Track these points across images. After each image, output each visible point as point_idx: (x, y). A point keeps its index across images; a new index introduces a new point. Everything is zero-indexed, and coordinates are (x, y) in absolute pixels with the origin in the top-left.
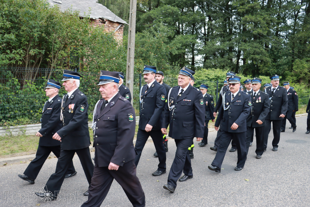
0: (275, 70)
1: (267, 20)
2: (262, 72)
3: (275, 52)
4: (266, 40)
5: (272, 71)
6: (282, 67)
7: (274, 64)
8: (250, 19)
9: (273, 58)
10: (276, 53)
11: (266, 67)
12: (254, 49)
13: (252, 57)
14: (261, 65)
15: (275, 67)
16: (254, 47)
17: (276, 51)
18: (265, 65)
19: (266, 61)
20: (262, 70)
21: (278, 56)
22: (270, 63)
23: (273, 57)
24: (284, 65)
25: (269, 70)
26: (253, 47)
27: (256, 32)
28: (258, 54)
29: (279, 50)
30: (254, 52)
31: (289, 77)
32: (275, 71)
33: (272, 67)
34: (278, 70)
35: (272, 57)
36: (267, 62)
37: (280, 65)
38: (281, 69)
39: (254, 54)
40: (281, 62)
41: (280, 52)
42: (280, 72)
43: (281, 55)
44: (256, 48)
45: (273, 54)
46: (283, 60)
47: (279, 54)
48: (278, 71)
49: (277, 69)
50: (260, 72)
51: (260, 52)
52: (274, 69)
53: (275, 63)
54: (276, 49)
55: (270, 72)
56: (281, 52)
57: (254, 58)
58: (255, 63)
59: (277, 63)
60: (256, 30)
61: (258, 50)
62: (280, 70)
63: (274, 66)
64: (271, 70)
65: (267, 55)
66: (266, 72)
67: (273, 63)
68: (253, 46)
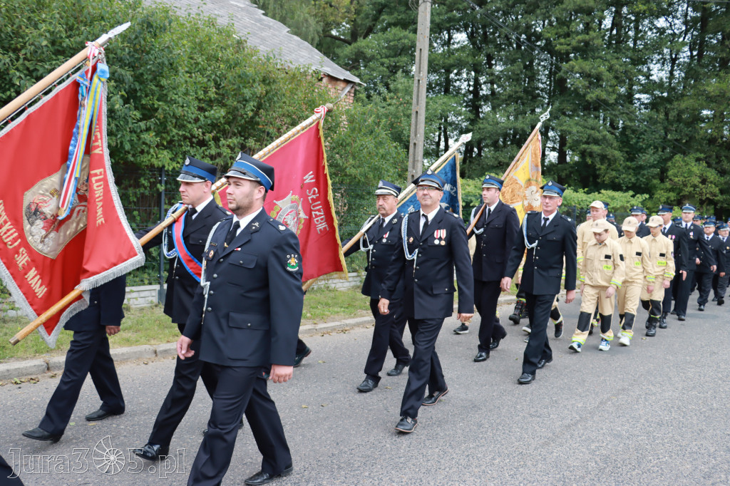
0: (630, 176)
1: (616, 71)
2: (604, 181)
3: (632, 138)
4: (614, 113)
5: (624, 178)
6: (645, 172)
7: (629, 164)
8: (581, 68)
9: (627, 152)
10: (634, 141)
11: (612, 170)
12: (589, 132)
13: (584, 148)
14: (602, 167)
15: (631, 171)
16: (588, 128)
17: (633, 136)
18: (609, 165)
19: (612, 159)
20: (604, 177)
21: (638, 147)
22: (622, 162)
23: (628, 150)
24: (650, 167)
25: (617, 178)
26: (586, 127)
27: (593, 96)
28: (596, 142)
29: (642, 134)
30: (589, 138)
31: (659, 191)
32: (630, 179)
33: (624, 171)
34: (639, 177)
35: (626, 149)
36: (615, 161)
37: (641, 167)
38: (644, 175)
39: (587, 143)
40: (644, 161)
41: (641, 140)
42: (641, 181)
43: (644, 146)
44: (593, 129)
45: (628, 142)
46: (648, 156)
47: (641, 144)
48: (638, 179)
49: (636, 175)
50: (599, 181)
51: (601, 137)
52: (630, 174)
53: (631, 162)
54: (634, 132)
55: (621, 182)
56: (644, 140)
57: (588, 150)
58: (589, 161)
59: (635, 163)
60: (593, 93)
61: (597, 134)
62: (643, 178)
63: (629, 168)
64: (622, 176)
65: (615, 144)
66: (613, 182)
67: (627, 161)
68: (586, 124)
